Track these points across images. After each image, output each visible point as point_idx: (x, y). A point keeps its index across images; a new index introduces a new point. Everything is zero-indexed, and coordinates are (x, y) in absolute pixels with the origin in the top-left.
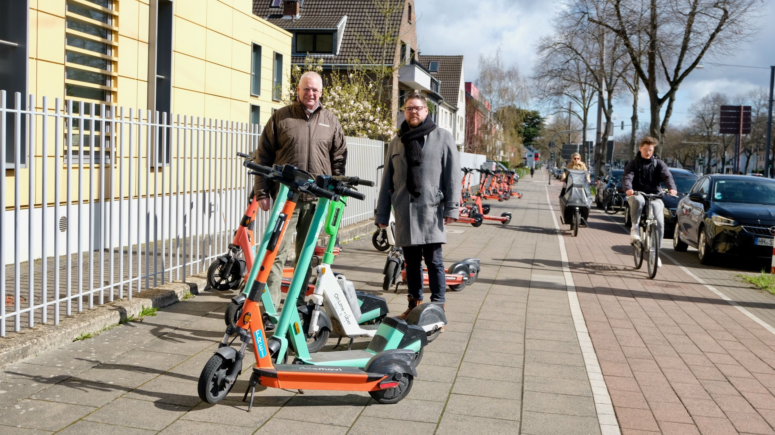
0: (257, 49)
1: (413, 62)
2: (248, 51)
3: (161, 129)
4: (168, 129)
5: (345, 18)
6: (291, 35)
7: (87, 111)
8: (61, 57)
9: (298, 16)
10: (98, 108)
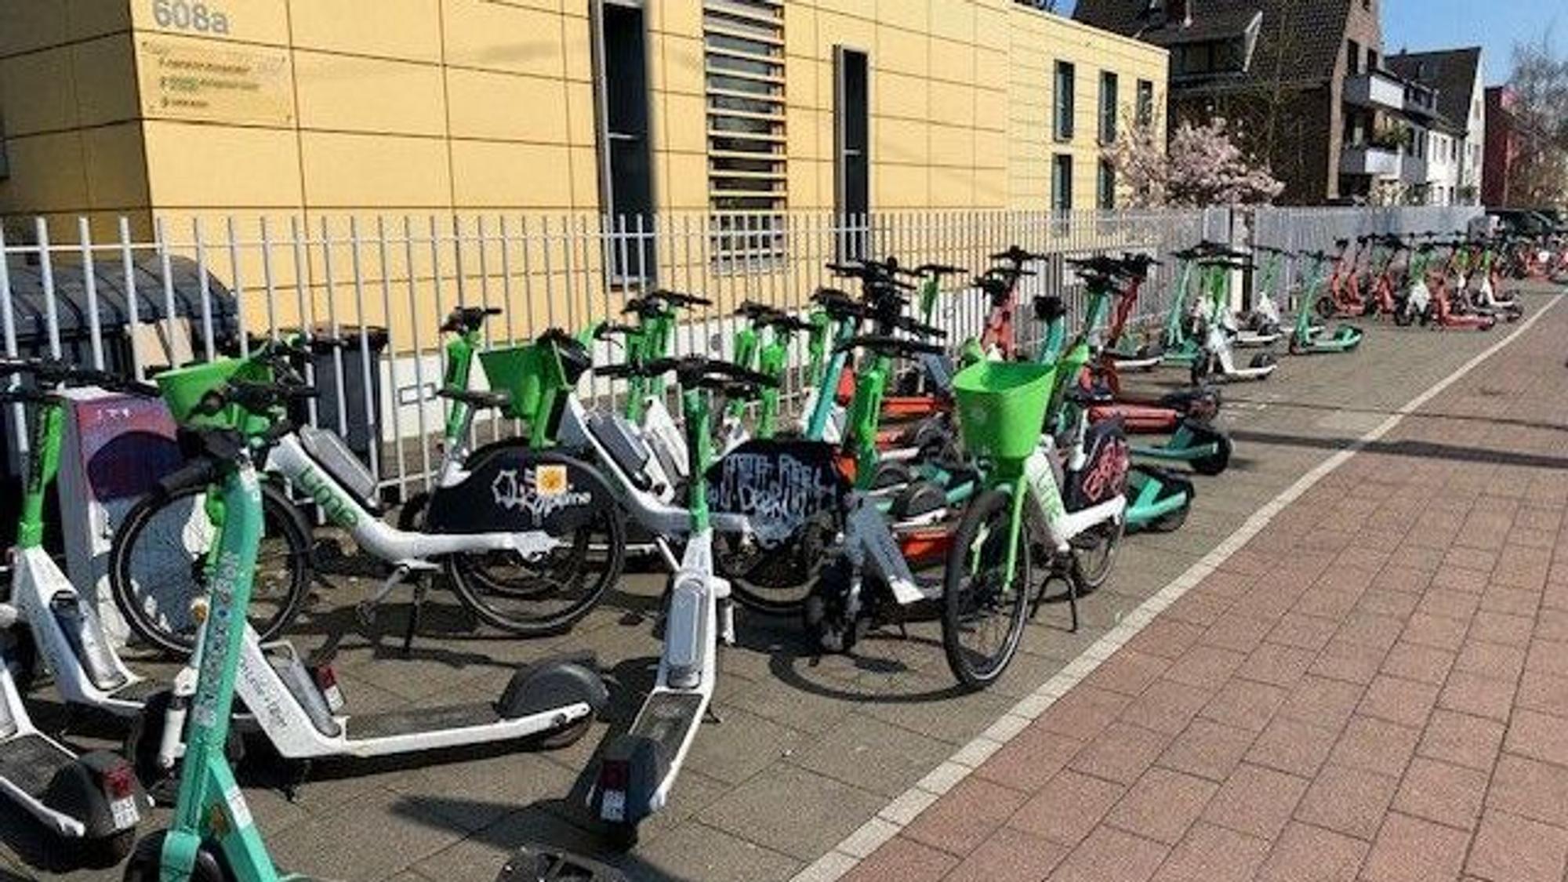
0: (1066, 70)
1: (1372, 69)
2: (1047, 78)
3: (848, 234)
4: (858, 234)
5: (1260, 14)
6: (1167, 52)
7: (753, 226)
8: (702, 145)
9: (1188, 22)
10: (765, 219)
